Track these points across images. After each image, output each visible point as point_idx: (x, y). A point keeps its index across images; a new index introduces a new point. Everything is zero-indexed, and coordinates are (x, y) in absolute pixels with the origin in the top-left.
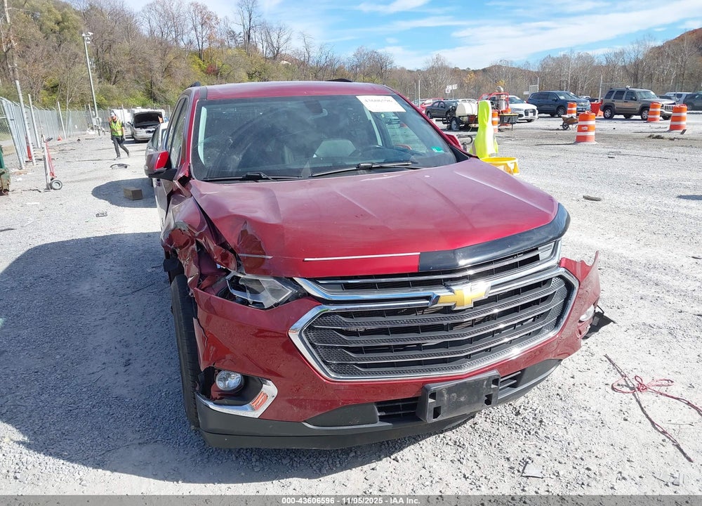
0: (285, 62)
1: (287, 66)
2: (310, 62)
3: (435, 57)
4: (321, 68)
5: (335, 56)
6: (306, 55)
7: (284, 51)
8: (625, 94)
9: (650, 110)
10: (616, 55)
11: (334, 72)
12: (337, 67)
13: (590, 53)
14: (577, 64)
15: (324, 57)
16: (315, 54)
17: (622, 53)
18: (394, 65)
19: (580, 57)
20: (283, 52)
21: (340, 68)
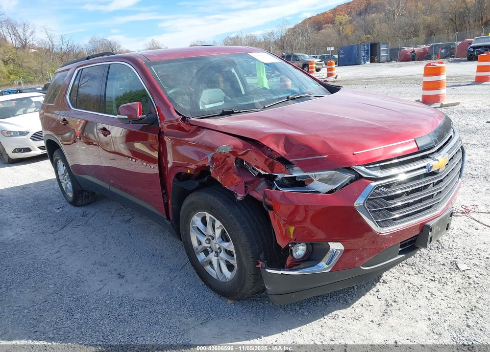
0: (33, 50)
1: (35, 53)
2: (55, 49)
3: (150, 41)
4: (65, 54)
5: (75, 43)
6: (51, 44)
7: (30, 41)
8: (292, 57)
9: (310, 66)
10: (269, 35)
11: (77, 55)
12: (77, 52)
13: (253, 34)
14: (246, 41)
15: (65, 45)
16: (57, 43)
17: (272, 33)
18: (121, 49)
19: (247, 37)
20: (31, 43)
21: (80, 52)
